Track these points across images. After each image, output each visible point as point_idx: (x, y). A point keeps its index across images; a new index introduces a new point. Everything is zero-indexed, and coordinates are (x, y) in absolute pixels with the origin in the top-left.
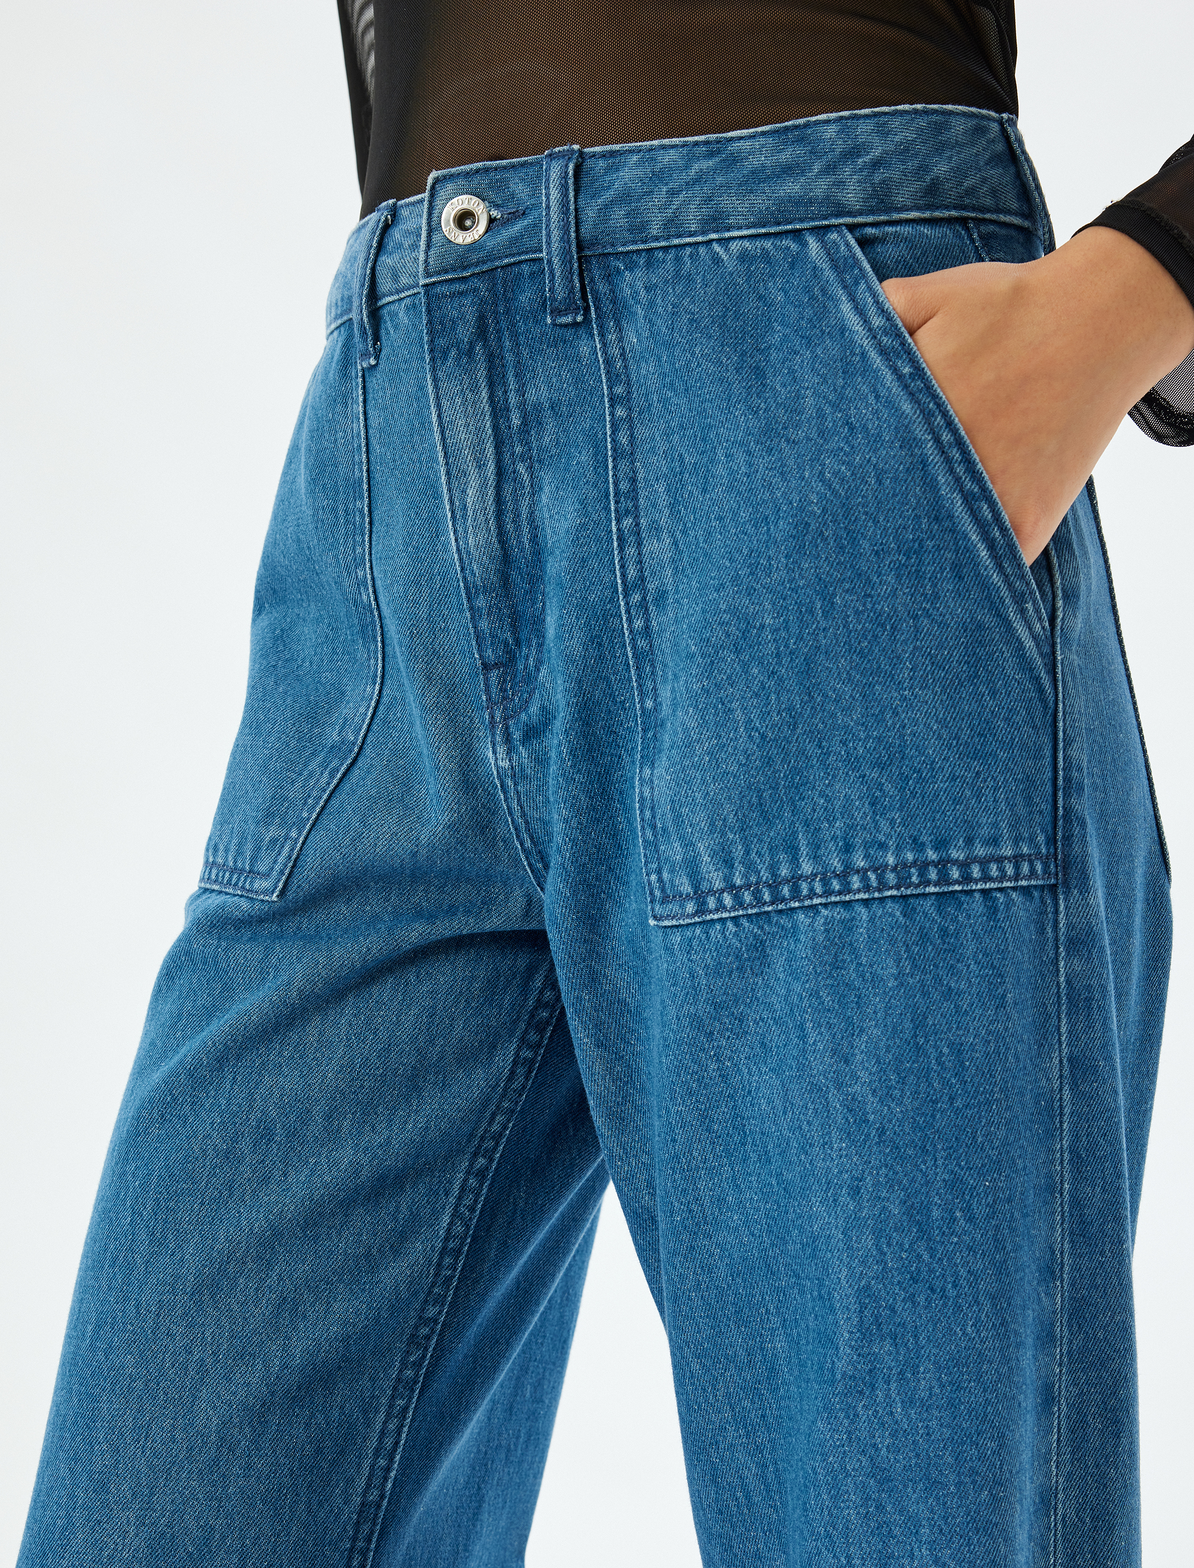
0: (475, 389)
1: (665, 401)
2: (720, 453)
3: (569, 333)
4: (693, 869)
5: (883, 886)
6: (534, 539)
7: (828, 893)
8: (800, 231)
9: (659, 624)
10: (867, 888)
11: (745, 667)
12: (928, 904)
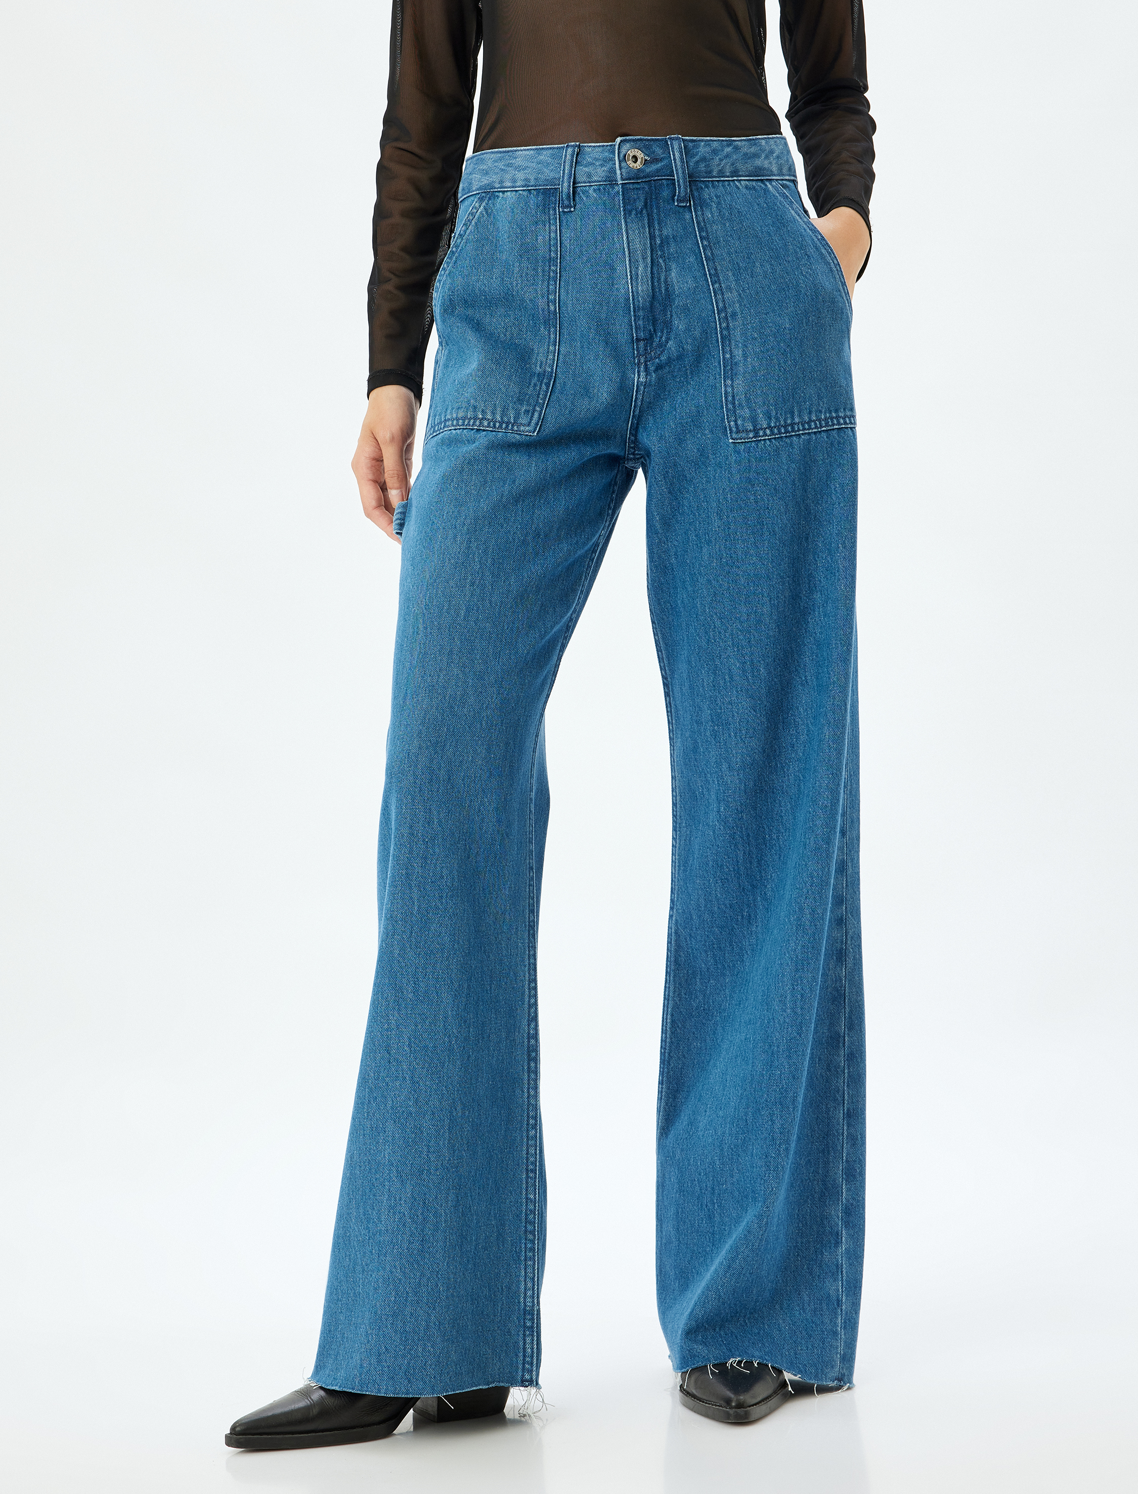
0: (643, 227)
1: (727, 241)
2: (757, 264)
3: (681, 210)
4: (754, 420)
5: (821, 427)
6: (667, 289)
7: (804, 429)
8: (763, 180)
9: (734, 325)
10: (816, 427)
11: (778, 343)
12: (835, 431)
